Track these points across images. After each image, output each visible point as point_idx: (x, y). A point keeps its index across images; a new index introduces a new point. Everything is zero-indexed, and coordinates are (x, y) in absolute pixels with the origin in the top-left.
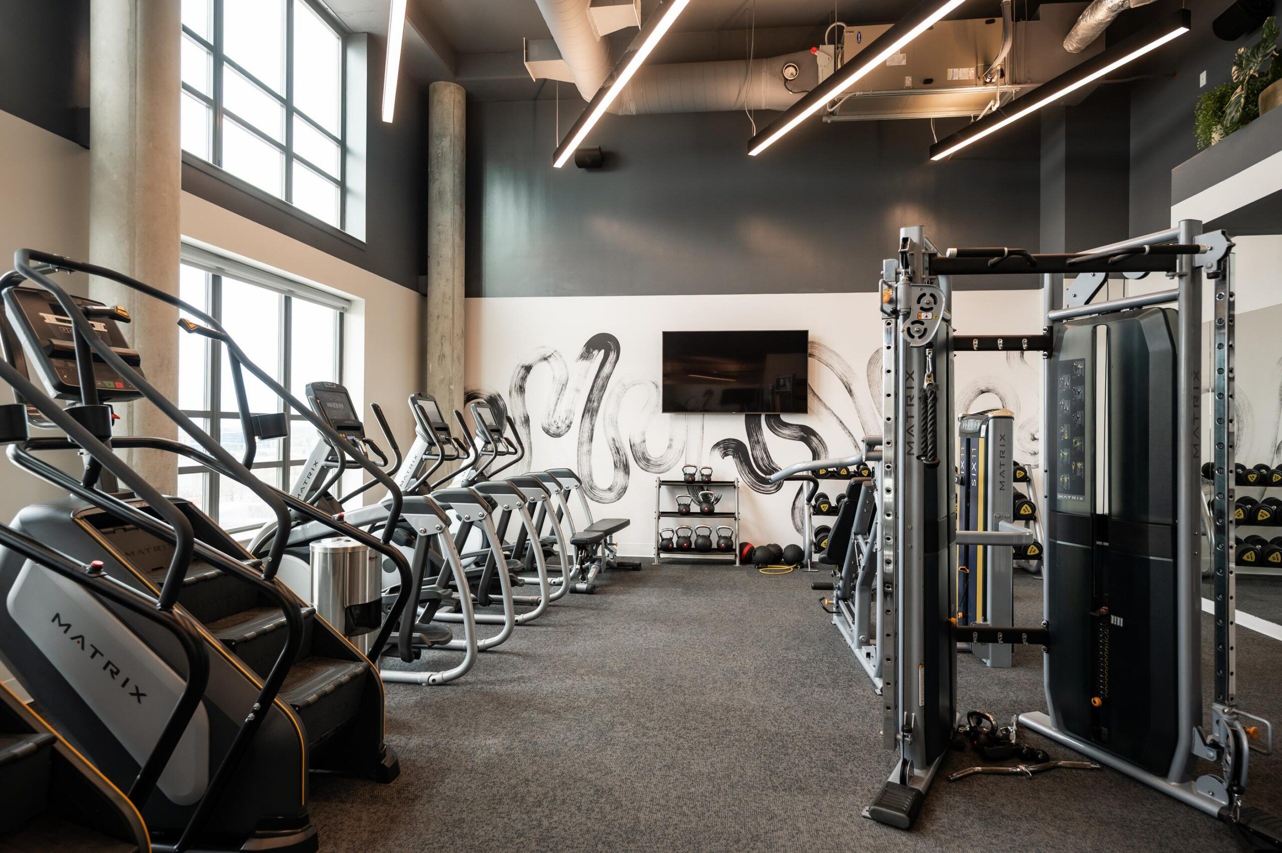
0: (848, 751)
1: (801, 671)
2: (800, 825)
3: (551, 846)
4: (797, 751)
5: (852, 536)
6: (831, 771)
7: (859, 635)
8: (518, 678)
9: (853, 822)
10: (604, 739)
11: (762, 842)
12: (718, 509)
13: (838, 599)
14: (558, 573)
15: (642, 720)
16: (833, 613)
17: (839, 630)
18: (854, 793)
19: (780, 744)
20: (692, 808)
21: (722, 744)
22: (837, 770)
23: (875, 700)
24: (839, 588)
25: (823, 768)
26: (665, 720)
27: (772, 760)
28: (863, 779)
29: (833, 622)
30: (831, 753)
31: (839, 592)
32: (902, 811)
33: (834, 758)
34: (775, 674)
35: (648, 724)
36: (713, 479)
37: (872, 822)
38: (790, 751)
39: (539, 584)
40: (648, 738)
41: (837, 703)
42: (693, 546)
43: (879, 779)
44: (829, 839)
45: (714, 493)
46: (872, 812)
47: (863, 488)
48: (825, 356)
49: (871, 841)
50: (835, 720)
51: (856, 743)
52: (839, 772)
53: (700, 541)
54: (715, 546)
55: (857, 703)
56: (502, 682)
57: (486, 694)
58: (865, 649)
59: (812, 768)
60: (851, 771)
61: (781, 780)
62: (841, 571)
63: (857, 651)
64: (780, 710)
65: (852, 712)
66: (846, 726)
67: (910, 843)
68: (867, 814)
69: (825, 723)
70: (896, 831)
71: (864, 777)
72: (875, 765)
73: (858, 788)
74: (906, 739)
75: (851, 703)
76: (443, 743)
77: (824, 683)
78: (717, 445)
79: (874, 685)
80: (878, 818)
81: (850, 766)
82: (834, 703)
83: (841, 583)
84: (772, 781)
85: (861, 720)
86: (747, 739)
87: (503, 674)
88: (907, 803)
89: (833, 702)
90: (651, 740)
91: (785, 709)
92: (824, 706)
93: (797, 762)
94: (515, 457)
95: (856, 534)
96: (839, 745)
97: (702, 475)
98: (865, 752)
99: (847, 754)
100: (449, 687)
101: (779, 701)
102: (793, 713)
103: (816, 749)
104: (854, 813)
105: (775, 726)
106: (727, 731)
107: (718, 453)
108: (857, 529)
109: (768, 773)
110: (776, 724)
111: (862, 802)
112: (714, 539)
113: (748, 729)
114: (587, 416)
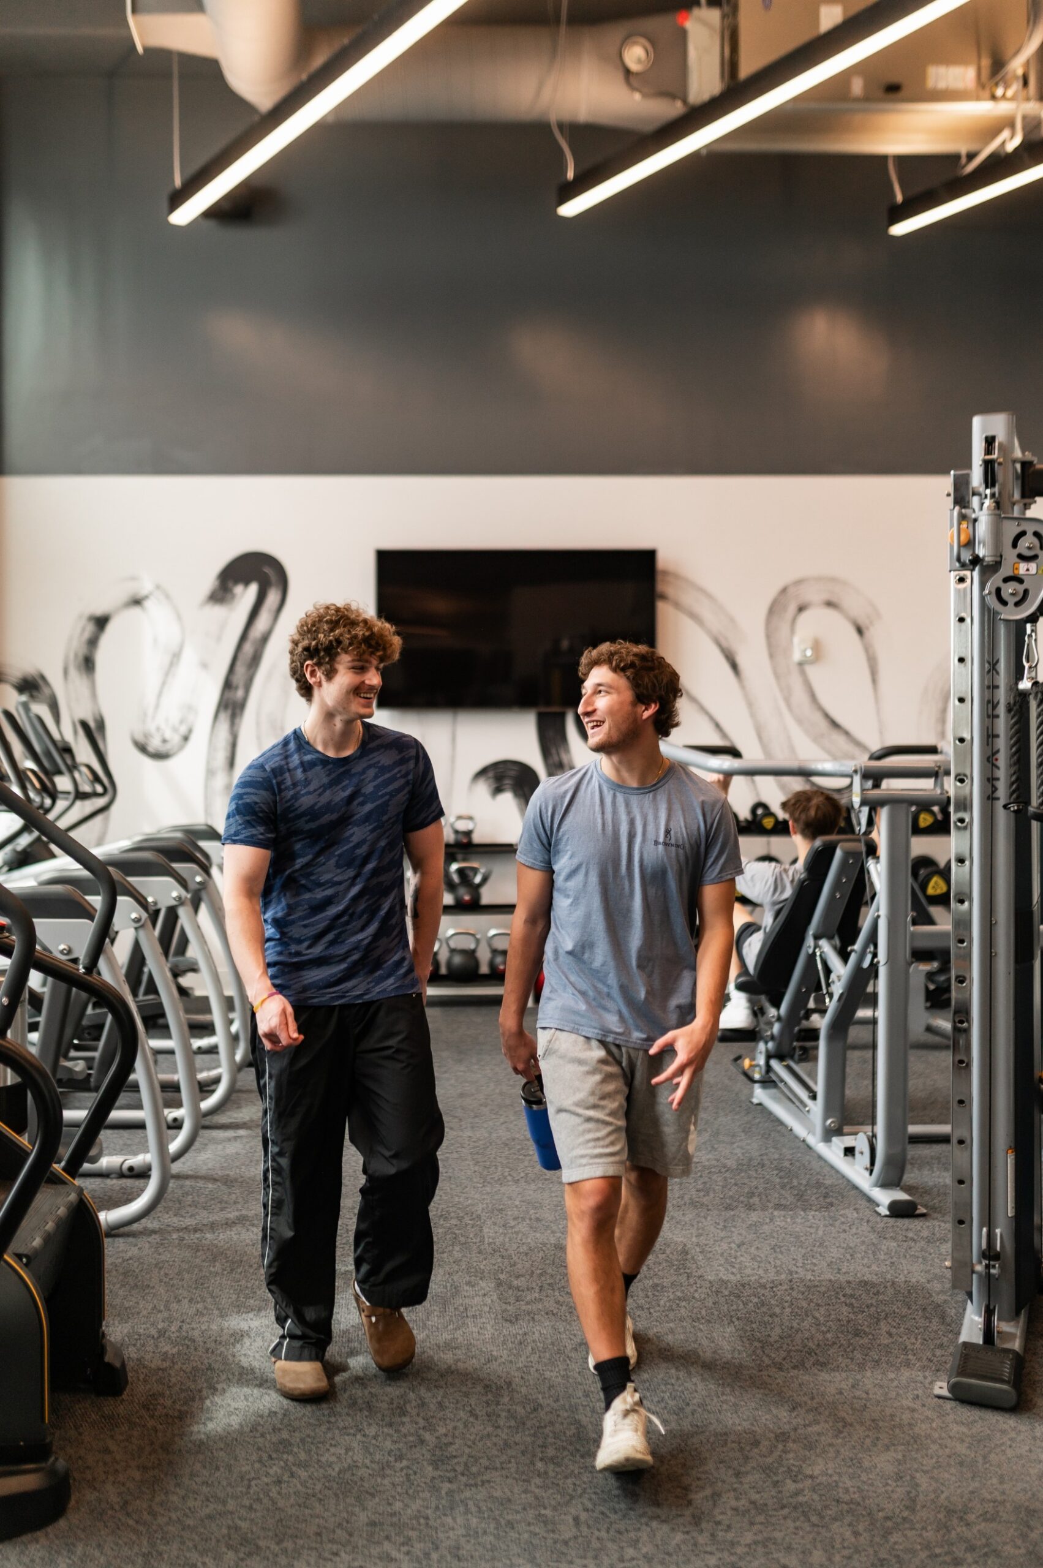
0: (872, 1305)
1: (736, 1184)
2: (842, 1414)
3: (460, 1469)
4: (788, 1310)
5: (810, 941)
6: (857, 1335)
7: (826, 1118)
8: (238, 1218)
9: (924, 1405)
10: (452, 1309)
11: (794, 1441)
12: (487, 896)
13: (769, 1057)
14: (207, 1029)
15: (502, 1276)
16: (753, 1081)
17: (770, 1113)
18: (908, 1364)
19: (756, 1300)
20: (659, 1402)
21: (659, 1305)
22: (865, 1333)
23: (882, 1225)
24: (772, 1038)
25: (842, 1332)
26: (541, 1274)
27: (754, 1326)
28: (914, 1344)
29: (755, 1101)
30: (845, 1310)
31: (770, 1045)
32: (1002, 1381)
33: (852, 1316)
34: (693, 1192)
35: (515, 1283)
36: (477, 838)
37: (953, 1404)
38: (777, 1310)
39: (171, 1052)
40: (528, 1303)
41: (820, 1233)
42: (443, 970)
43: (938, 1342)
44: (897, 1431)
45: (480, 866)
46: (953, 1388)
47: (838, 853)
48: (688, 598)
49: (963, 1429)
50: (829, 1259)
51: (878, 1292)
52: (870, 1336)
53: (457, 960)
54: (484, 969)
55: (854, 1230)
56: (213, 1226)
57: (196, 1248)
58: (839, 1143)
59: (824, 1333)
60: (890, 1334)
61: (783, 1354)
62: (777, 1005)
63: (821, 1148)
64: (731, 1249)
65: (852, 1245)
66: (852, 1268)
67: (1022, 1428)
68: (945, 1392)
69: (815, 1265)
70: (995, 1413)
71: (913, 1340)
72: (922, 1322)
73: (910, 1357)
74: (993, 1271)
75: (845, 1231)
76: (173, 1329)
77: (783, 1202)
78: (482, 773)
79: (870, 1200)
80: (962, 1396)
81: (884, 1326)
82: (816, 1233)
83: (776, 1028)
84: (768, 1356)
85: (871, 1256)
86: (696, 1295)
87: (204, 1213)
88: (1007, 1370)
89: (813, 1230)
90: (534, 1307)
91: (739, 1246)
92: (802, 1239)
93: (795, 1325)
94: (101, 802)
95: (817, 938)
96: (852, 1296)
97: (457, 832)
98: (899, 1304)
99: (873, 1309)
100: (121, 1240)
101: (723, 1234)
102: (756, 1252)
103: (818, 1305)
104: (920, 1392)
105: (733, 1273)
106: (657, 1285)
107: (483, 788)
108: (818, 927)
109: (756, 1344)
110: (734, 1270)
111: (925, 1377)
112: (484, 956)
113: (691, 1281)
114: (224, 718)
